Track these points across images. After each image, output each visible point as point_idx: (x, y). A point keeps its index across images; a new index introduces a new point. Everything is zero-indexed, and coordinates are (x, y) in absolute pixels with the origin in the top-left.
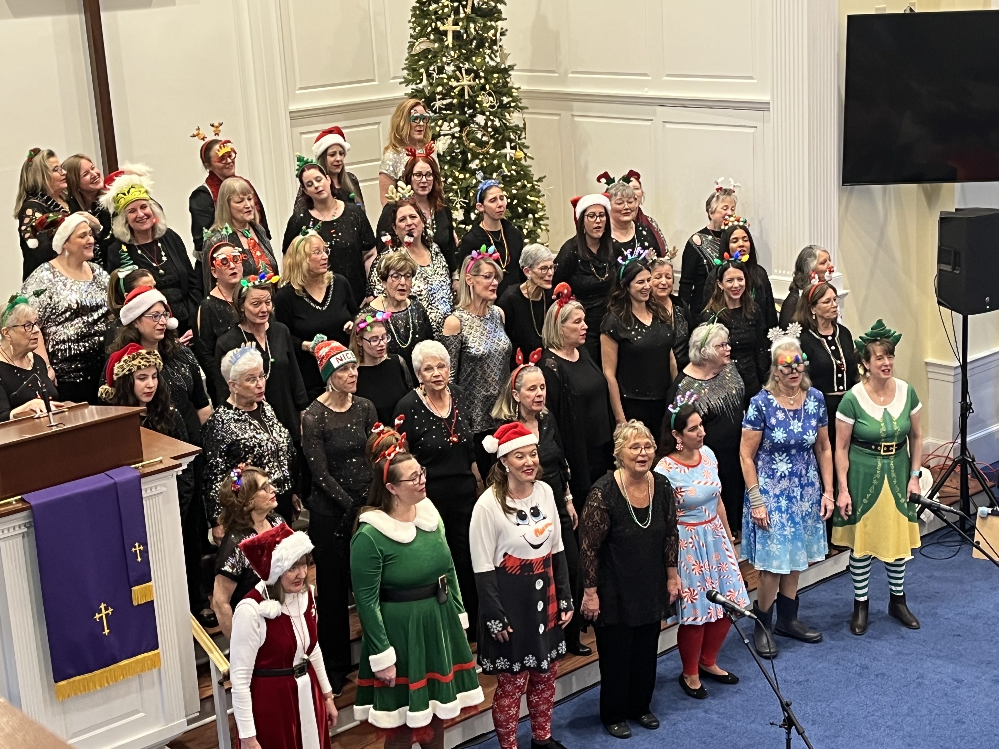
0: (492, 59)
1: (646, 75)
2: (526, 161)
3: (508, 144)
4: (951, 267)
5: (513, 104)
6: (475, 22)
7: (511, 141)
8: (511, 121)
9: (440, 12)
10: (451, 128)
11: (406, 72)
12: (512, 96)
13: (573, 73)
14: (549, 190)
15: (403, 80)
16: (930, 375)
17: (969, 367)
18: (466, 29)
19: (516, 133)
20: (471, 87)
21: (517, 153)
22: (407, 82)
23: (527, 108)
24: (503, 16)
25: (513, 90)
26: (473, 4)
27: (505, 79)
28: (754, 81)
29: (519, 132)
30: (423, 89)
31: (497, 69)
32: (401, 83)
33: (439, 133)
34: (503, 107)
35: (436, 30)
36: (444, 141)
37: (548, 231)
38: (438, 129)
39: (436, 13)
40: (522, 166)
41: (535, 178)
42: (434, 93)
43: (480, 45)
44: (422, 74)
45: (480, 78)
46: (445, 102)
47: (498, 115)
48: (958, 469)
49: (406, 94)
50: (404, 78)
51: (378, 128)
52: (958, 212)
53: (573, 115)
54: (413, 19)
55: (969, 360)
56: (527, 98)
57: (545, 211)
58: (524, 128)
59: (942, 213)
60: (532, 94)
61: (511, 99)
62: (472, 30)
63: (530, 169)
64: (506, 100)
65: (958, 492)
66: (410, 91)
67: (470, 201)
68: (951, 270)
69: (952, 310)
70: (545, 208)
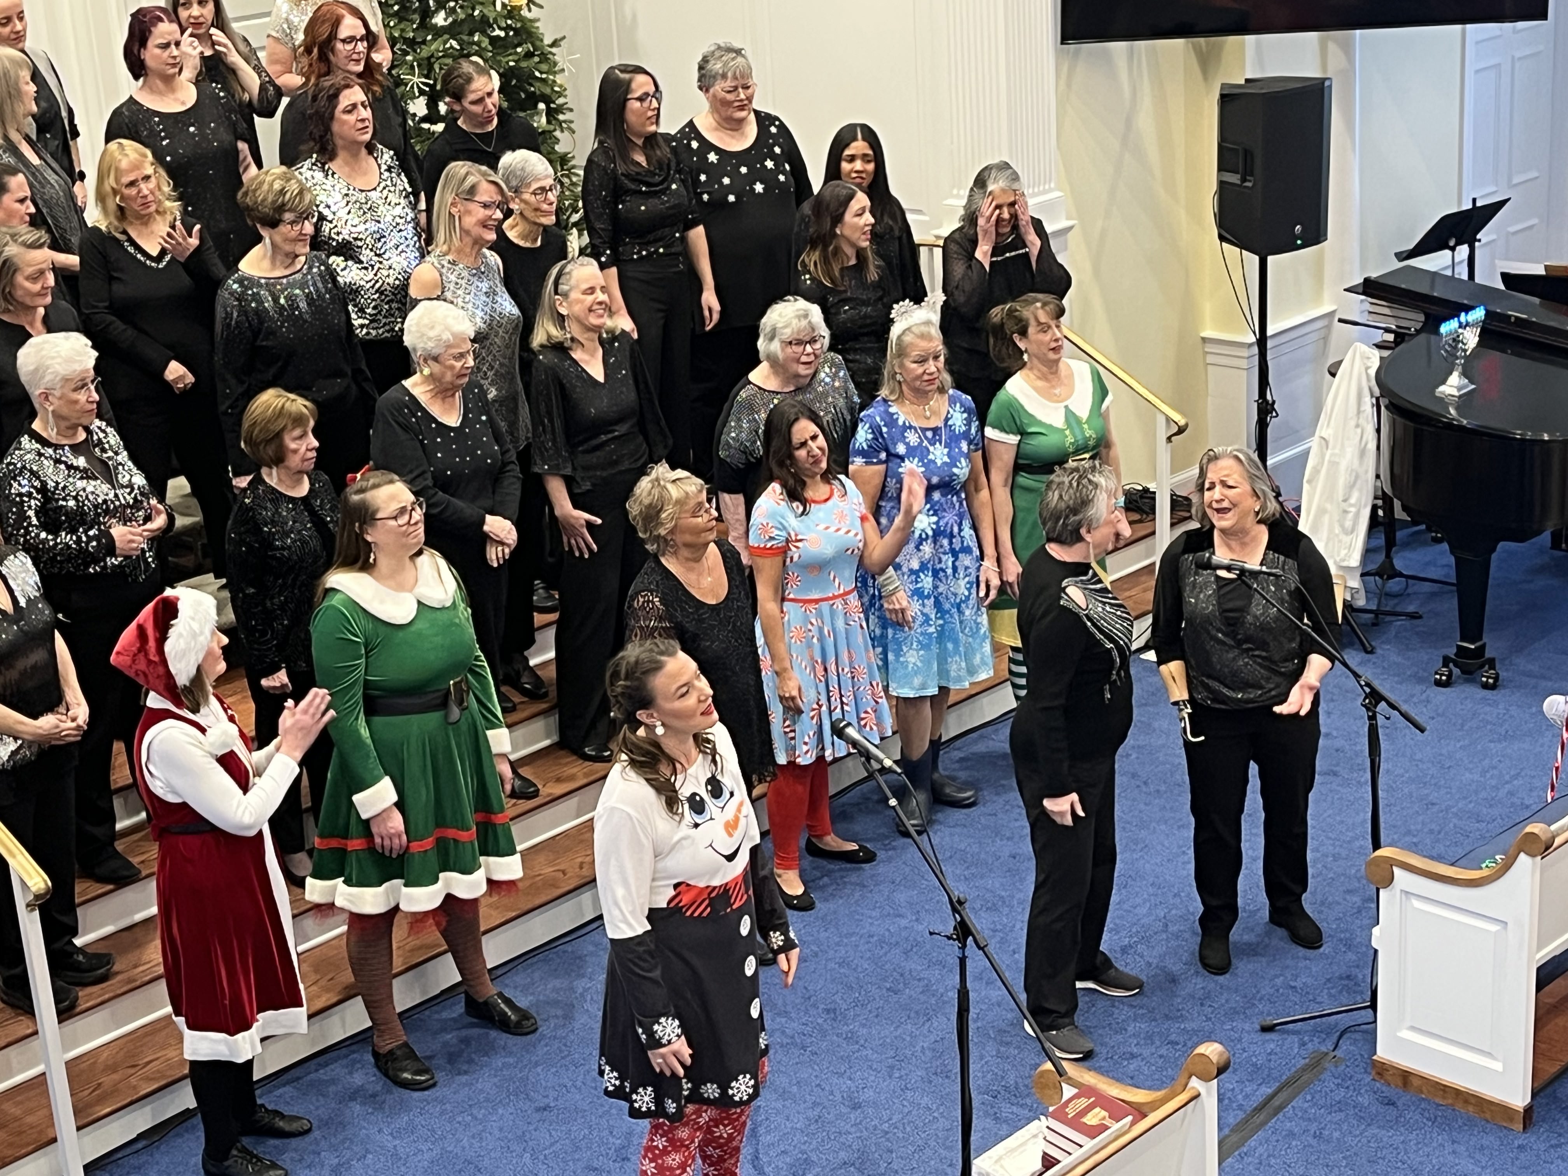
2: (530, 10)
4: (1239, 176)
14: (570, 61)
16: (1210, 359)
17: (1270, 344)
37: (574, 132)
40: (522, 19)
41: (547, 41)
52: (1249, 85)
55: (1270, 332)
57: (565, 96)
59: (1223, 86)
63: (537, 24)
67: (435, 81)
68: (1239, 182)
69: (1242, 247)
70: (566, 93)
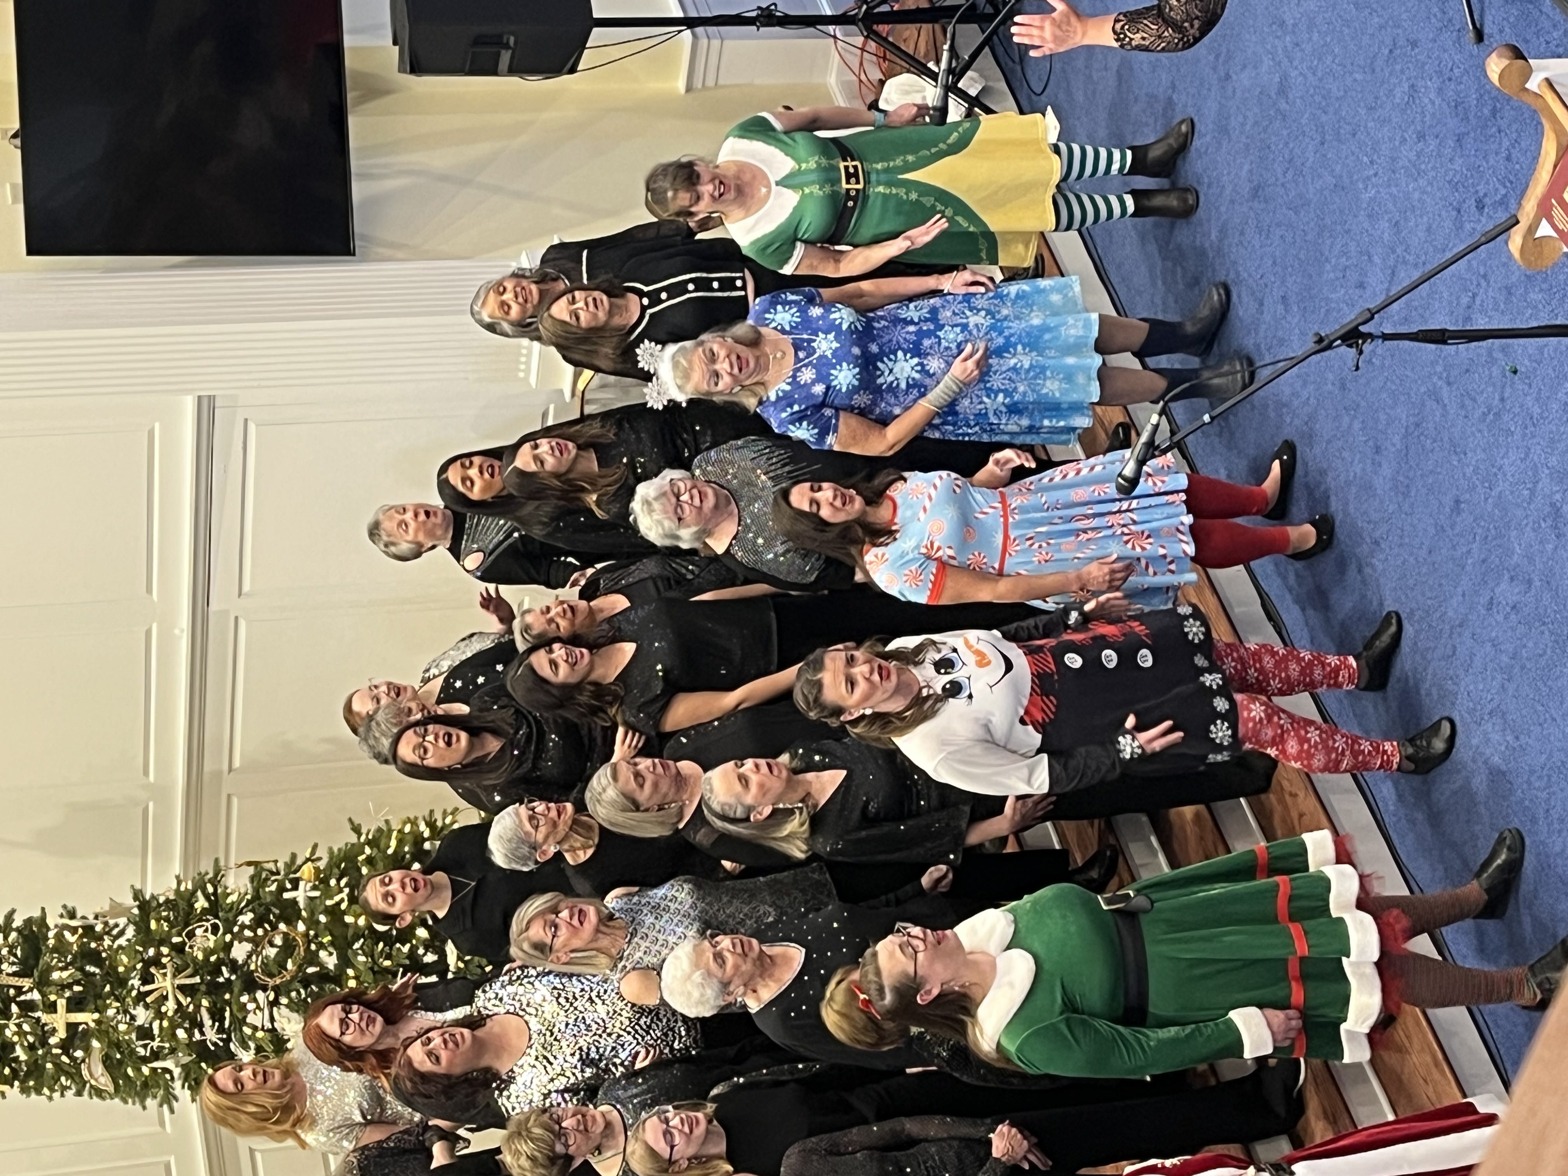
0: (122, 933)
1: (148, 633)
2: (319, 859)
3: (286, 895)
4: (503, 52)
5: (210, 889)
6: (50, 969)
7: (282, 889)
8: (243, 891)
9: (31, 1039)
10: (258, 1007)
11: (149, 1102)
12: (193, 893)
13: (146, 773)
14: (377, 812)
15: (165, 1107)
16: (711, 82)
17: (693, 14)
18: (63, 986)
19: (266, 879)
20: (178, 971)
21: (305, 877)
22: (169, 1098)
23: (217, 861)
24: (37, 914)
25: (182, 888)
26: (14, 974)
27: (159, 905)
28: (157, 426)
29: (264, 875)
30: (183, 1066)
31: (142, 925)
32: (172, 1111)
33: (268, 1031)
34: (215, 907)
35: (66, 1046)
36: (285, 1021)
37: (456, 809)
38: (260, 1034)
39: (32, 1048)
40: (329, 867)
41: (353, 838)
42: (191, 1045)
43: (94, 957)
44: (154, 1070)
45: (159, 955)
46: (207, 1022)
47: (230, 916)
48: (883, 29)
49: (193, 1100)
50: (161, 1105)
51: (261, 1151)
52: (400, 41)
53: (230, 770)
54: (46, 1091)
55: (678, 13)
56: (197, 863)
57: (416, 818)
58: (256, 864)
59: (401, 70)
60: (191, 852)
61: (199, 893)
62: (65, 974)
63: (336, 850)
64: (201, 903)
65: (926, 27)
66: (188, 1093)
68: (510, 52)
69: (584, 48)
70: (412, 817)
